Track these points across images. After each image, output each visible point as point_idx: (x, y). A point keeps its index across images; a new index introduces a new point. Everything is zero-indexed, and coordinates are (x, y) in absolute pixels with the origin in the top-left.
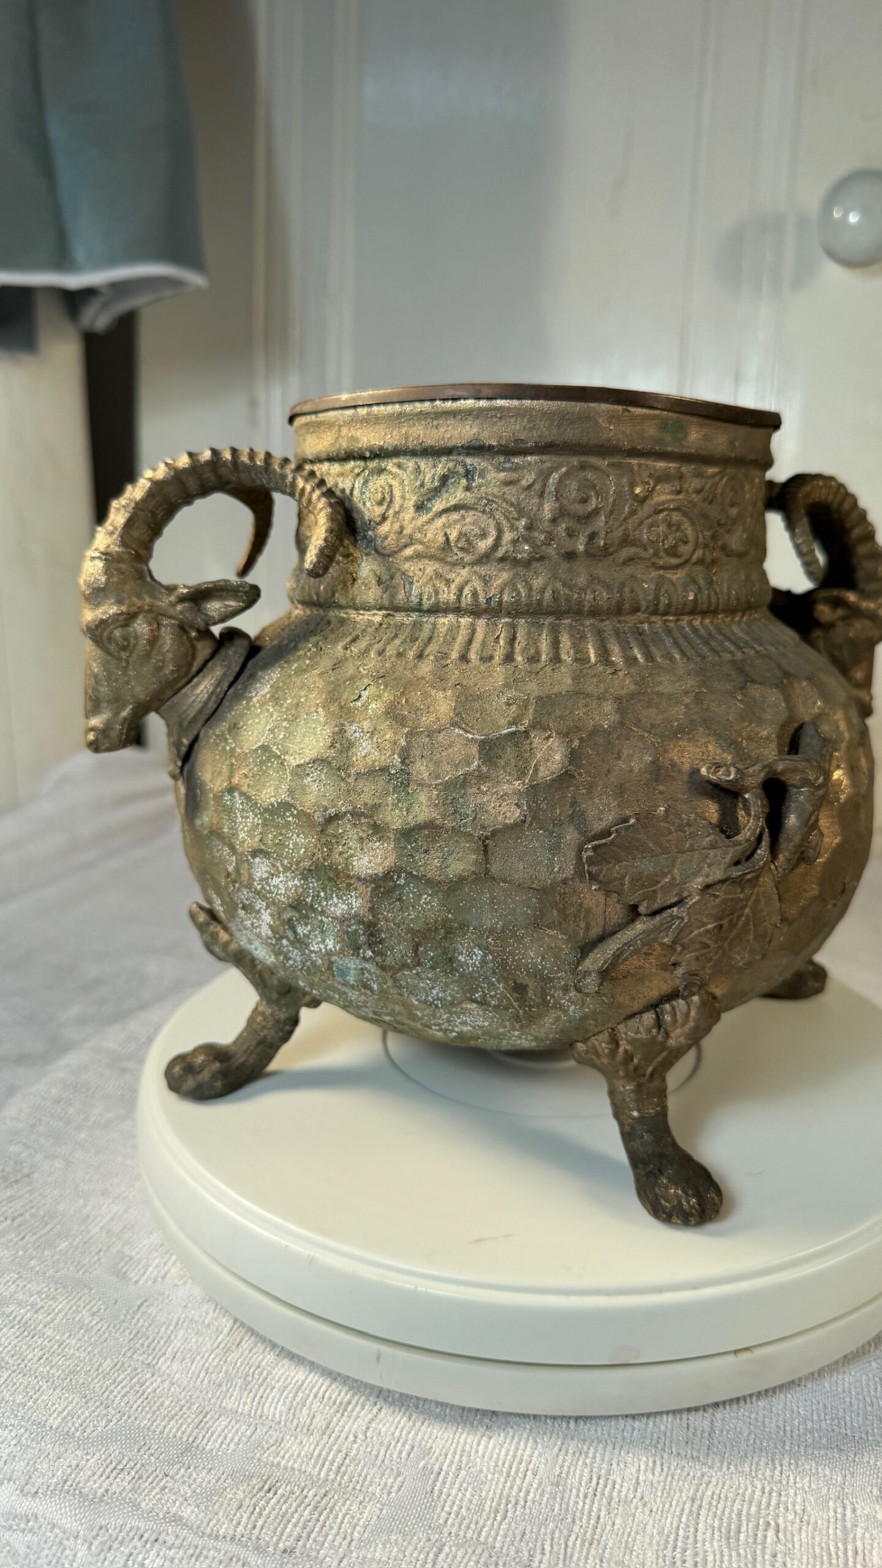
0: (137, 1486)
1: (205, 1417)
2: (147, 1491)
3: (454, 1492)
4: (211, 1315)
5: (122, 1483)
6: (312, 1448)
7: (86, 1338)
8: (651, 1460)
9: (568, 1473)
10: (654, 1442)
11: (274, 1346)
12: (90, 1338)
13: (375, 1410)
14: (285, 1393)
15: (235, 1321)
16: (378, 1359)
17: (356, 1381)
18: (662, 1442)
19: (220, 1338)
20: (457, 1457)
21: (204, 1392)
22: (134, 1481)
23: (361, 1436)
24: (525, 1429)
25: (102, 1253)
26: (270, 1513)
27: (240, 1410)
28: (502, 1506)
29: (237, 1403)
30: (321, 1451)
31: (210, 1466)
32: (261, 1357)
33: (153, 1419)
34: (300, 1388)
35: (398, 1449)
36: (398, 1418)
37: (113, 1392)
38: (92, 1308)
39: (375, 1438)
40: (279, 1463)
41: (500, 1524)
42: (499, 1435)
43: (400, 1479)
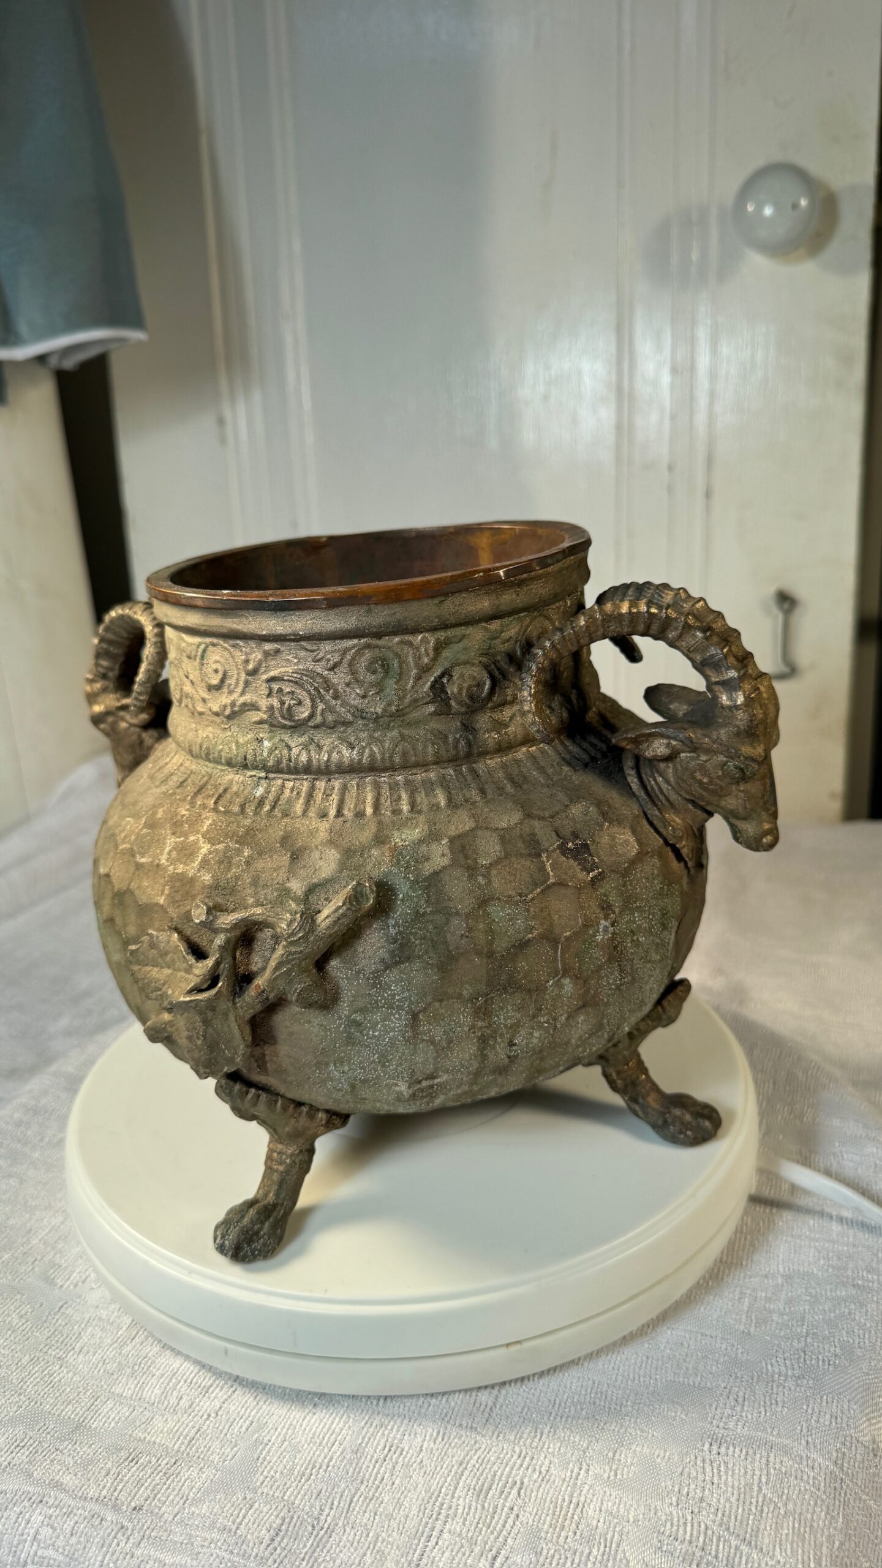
0: (33, 1459)
1: (96, 1401)
2: (40, 1462)
3: (274, 1459)
4: (115, 1314)
5: (22, 1456)
6: (173, 1426)
8: (436, 1431)
10: (442, 1416)
11: (160, 1341)
13: (230, 1392)
14: (162, 1380)
17: (218, 1370)
18: (449, 1415)
19: (119, 1334)
21: (99, 1380)
22: (31, 1455)
23: (213, 1415)
24: (343, 1406)
38: (21, 1311)
39: (224, 1416)
41: (304, 1485)
42: (322, 1412)
43: (236, 1448)
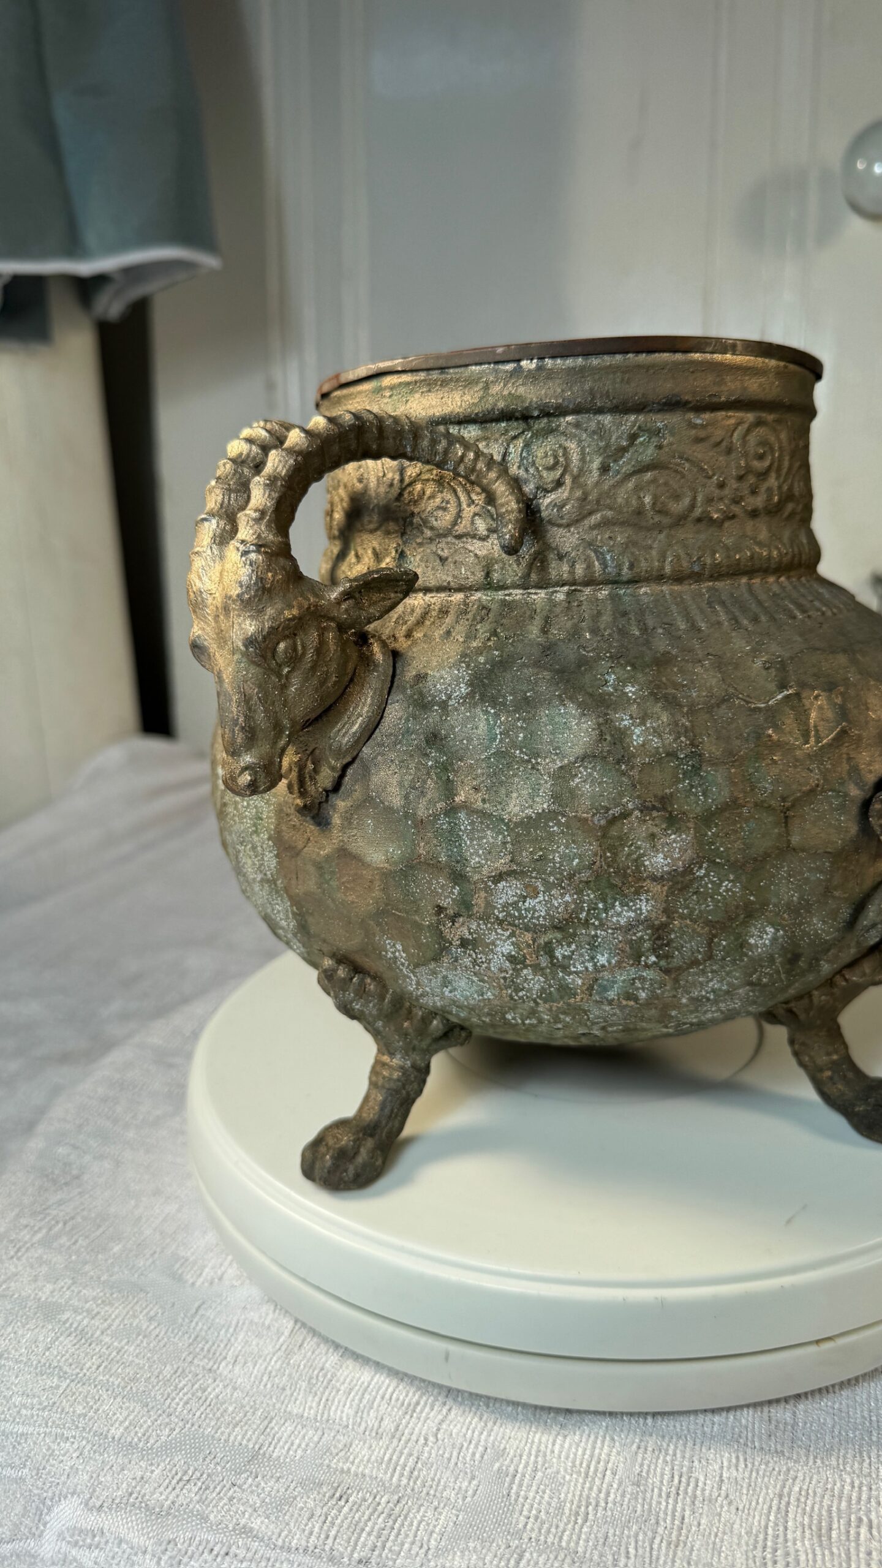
0: (204, 1497)
1: (270, 1422)
2: (214, 1502)
3: (531, 1495)
4: (271, 1316)
5: (190, 1493)
6: (382, 1453)
7: (145, 1344)
8: (734, 1456)
9: (648, 1472)
10: (736, 1436)
11: (337, 1346)
12: (148, 1344)
13: (444, 1411)
14: (351, 1395)
15: (296, 1321)
16: (447, 1358)
17: (424, 1381)
18: (744, 1435)
19: (281, 1340)
20: (533, 1458)
21: (268, 1397)
22: (201, 1492)
23: (431, 1439)
24: (601, 1426)
25: (156, 1256)
26: (343, 1522)
27: (306, 1415)
28: (583, 1509)
29: (302, 1408)
30: (392, 1455)
31: (278, 1475)
32: (324, 1359)
33: (216, 1427)
34: (365, 1390)
35: (471, 1451)
36: (469, 1419)
37: (175, 1399)
38: (149, 1312)
39: (446, 1440)
40: (349, 1469)
41: (582, 1528)
42: (575, 1434)
43: (475, 1482)
